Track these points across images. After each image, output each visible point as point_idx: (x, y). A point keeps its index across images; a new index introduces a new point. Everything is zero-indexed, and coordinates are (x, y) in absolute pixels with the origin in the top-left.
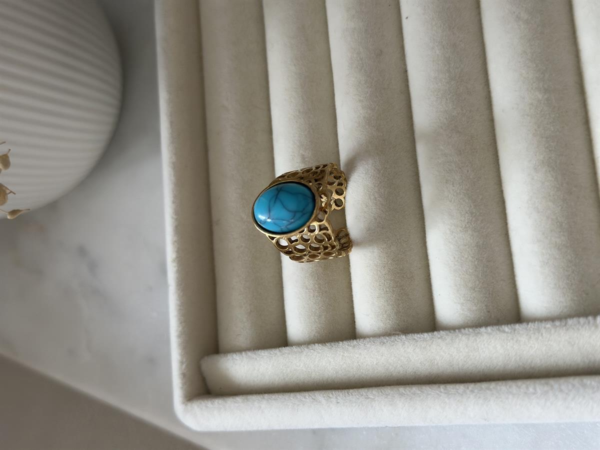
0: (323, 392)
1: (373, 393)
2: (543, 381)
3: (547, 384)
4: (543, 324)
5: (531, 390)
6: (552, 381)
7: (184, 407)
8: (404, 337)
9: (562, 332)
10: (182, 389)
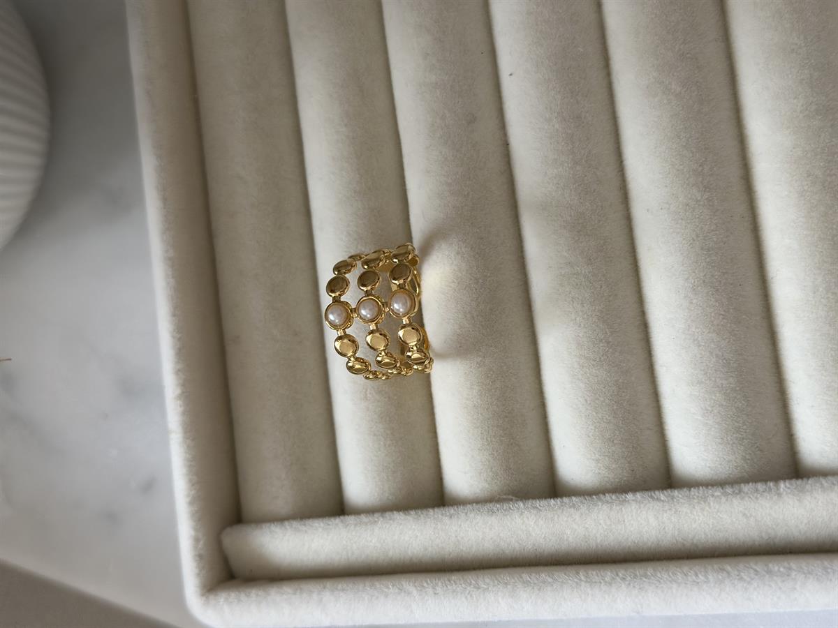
4: (711, 491)
7: (204, 598)
8: (521, 505)
9: (736, 501)
10: (198, 575)
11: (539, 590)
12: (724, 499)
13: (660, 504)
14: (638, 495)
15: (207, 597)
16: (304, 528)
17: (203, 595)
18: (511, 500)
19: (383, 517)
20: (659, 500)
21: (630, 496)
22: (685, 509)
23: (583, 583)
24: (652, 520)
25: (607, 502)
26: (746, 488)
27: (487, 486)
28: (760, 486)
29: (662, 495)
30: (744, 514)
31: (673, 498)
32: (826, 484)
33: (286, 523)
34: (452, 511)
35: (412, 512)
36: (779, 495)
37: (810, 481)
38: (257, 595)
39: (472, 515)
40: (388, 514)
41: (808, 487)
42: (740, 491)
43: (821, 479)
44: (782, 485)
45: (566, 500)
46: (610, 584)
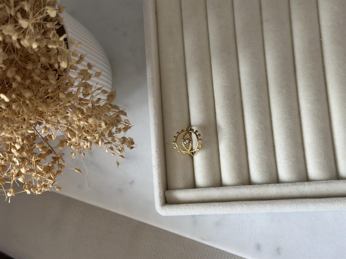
0: (217, 203)
1: (235, 203)
2: (290, 200)
3: (292, 201)
4: (289, 184)
5: (287, 202)
6: (293, 200)
7: (161, 207)
8: (243, 186)
9: (295, 186)
10: (160, 201)
11: (248, 205)
12: (292, 186)
13: (277, 187)
14: (272, 185)
15: (163, 207)
16: (187, 191)
17: (161, 206)
18: (240, 185)
19: (208, 189)
20: (277, 186)
21: (270, 185)
22: (283, 188)
23: (259, 204)
24: (275, 190)
25: (265, 186)
26: (297, 183)
27: (234, 182)
28: (300, 183)
29: (278, 185)
30: (296, 189)
31: (280, 185)
32: (315, 183)
33: (183, 190)
34: (226, 187)
35: (216, 188)
36: (305, 185)
37: (312, 182)
38: (176, 206)
39: (231, 189)
40: (210, 188)
41: (311, 183)
42: (296, 184)
43: (314, 182)
44: (305, 183)
45: (254, 185)
46: (265, 204)
